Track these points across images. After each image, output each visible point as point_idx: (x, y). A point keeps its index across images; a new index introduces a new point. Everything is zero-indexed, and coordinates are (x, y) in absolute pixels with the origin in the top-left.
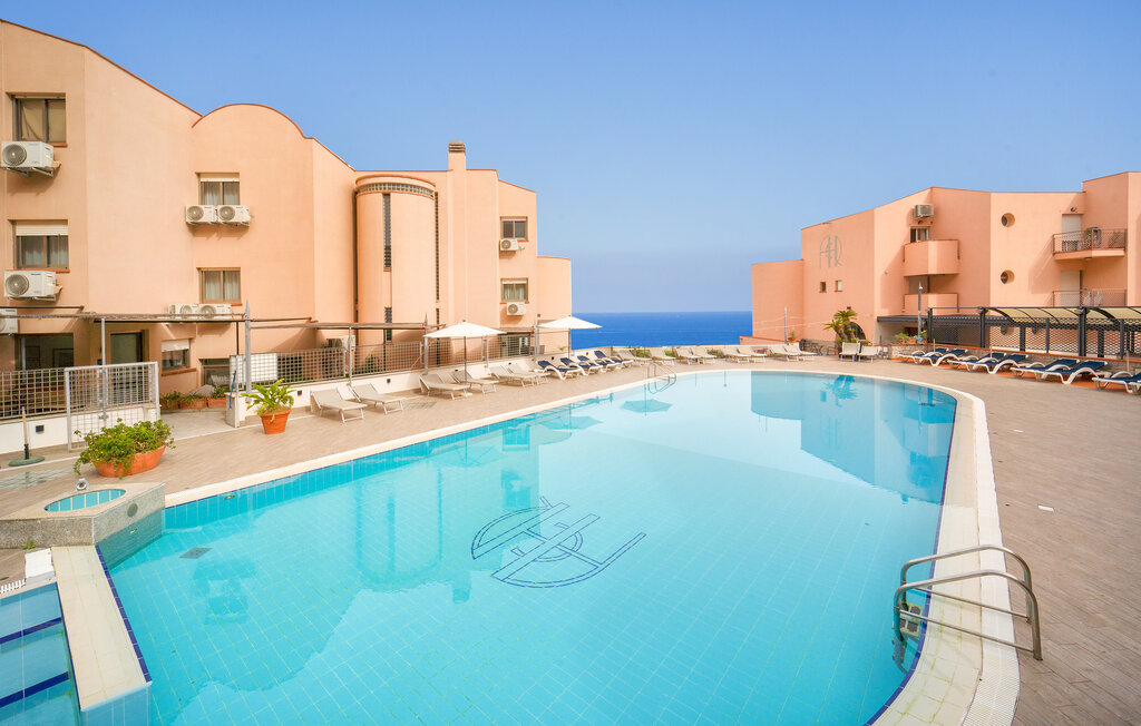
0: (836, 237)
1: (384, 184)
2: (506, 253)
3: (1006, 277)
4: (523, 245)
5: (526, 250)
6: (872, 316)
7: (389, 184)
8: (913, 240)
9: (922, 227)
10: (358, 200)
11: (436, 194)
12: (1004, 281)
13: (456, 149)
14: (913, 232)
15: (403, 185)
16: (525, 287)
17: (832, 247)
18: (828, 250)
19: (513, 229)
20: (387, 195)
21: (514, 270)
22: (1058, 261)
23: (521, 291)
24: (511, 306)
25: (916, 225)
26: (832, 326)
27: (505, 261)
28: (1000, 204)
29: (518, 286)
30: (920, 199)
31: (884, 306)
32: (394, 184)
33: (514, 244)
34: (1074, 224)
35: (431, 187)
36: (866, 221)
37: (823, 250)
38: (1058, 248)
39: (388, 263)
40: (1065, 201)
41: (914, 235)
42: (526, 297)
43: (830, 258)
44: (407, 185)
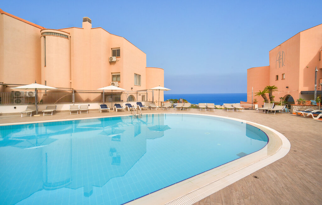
0: (283, 52)
2: (112, 63)
4: (118, 59)
6: (298, 91)
11: (70, 37)
17: (281, 57)
18: (279, 60)
19: (116, 53)
20: (45, 37)
26: (260, 93)
31: (305, 85)
37: (278, 59)
39: (45, 63)
43: (280, 63)
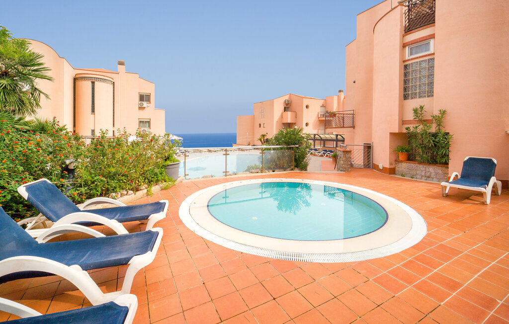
0: (264, 108)
1: (92, 78)
2: (141, 108)
3: (307, 124)
4: (148, 105)
5: (150, 107)
7: (94, 78)
8: (285, 111)
9: (287, 107)
10: (76, 83)
11: (114, 83)
12: (307, 126)
13: (121, 63)
14: (285, 108)
15: (100, 79)
16: (149, 122)
17: (263, 111)
19: (144, 98)
20: (93, 83)
21: (144, 115)
22: (320, 120)
23: (147, 124)
24: (143, 130)
25: (286, 106)
26: (259, 139)
27: (141, 111)
28: (306, 102)
29: (146, 122)
30: (287, 98)
32: (96, 78)
33: (145, 104)
34: (323, 109)
35: (112, 80)
36: (271, 103)
37: (260, 112)
38: (320, 116)
39: (93, 111)
40: (321, 102)
41: (286, 109)
42: (149, 126)
43: (261, 115)
44: (102, 79)
